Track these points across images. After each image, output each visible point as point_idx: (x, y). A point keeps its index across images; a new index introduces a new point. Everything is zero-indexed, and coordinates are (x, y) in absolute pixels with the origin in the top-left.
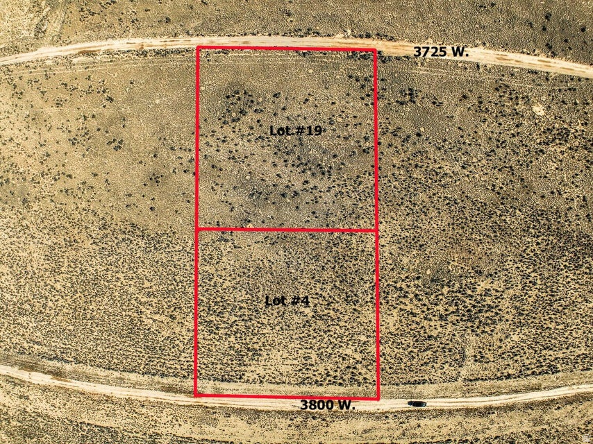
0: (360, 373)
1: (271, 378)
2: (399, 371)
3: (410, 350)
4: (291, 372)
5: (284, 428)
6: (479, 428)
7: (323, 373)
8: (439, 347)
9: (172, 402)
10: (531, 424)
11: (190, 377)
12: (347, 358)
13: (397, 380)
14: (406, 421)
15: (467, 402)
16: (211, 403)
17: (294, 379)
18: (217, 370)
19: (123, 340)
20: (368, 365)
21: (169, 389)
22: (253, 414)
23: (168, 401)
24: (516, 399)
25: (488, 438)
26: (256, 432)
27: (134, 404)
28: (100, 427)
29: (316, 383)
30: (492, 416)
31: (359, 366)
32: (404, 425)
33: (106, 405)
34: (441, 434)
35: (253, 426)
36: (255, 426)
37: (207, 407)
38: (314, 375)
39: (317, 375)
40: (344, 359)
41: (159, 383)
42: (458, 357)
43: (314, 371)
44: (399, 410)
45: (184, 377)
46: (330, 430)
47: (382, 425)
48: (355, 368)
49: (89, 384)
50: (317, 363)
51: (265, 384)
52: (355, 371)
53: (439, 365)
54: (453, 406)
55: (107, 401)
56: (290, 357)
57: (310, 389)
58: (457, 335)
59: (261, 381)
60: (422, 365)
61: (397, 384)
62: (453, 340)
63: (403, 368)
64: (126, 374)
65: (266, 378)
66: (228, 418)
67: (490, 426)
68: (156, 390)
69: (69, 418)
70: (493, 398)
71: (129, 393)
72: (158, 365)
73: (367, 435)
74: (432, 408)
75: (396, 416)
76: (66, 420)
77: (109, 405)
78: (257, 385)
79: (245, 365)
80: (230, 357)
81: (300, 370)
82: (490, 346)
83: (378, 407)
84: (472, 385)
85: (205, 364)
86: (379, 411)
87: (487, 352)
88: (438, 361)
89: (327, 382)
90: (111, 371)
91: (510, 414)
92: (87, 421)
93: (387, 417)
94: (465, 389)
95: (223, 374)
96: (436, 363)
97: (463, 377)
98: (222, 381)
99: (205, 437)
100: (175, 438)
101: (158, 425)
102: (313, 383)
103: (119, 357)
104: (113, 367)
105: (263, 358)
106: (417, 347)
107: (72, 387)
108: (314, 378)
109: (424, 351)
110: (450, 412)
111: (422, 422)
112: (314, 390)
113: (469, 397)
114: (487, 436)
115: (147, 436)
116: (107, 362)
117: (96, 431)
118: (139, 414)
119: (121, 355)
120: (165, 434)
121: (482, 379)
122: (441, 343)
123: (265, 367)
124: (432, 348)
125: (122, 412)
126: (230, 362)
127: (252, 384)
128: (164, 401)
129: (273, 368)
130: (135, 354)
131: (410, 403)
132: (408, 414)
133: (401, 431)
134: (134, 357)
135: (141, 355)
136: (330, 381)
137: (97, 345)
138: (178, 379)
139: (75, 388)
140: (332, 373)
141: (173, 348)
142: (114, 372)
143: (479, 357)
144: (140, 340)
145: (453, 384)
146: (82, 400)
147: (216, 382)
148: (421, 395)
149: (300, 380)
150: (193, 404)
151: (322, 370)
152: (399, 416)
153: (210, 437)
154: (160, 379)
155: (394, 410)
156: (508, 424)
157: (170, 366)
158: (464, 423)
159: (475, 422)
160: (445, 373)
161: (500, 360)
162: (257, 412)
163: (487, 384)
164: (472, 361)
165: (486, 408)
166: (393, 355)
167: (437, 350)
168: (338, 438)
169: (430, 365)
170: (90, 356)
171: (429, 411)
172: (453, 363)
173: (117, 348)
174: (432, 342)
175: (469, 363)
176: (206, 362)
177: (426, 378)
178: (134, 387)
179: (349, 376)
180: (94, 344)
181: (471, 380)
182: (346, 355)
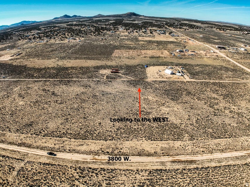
0: (78, 173)
1: (132, 173)
2: (55, 172)
3: (45, 182)
4: (120, 176)
5: (125, 148)
6: (28, 139)
7: (100, 175)
8: (29, 180)
9: (187, 156)
10: (6, 135)
11: (181, 170)
12: (83, 182)
13: (58, 167)
14: (60, 147)
15: (28, 151)
16: (166, 158)
17: (117, 172)
18: (165, 175)
19: (227, 183)
20: (72, 177)
21: (191, 162)
22: (142, 154)
23: (190, 156)
24: (6, 146)
25: (27, 134)
26: (139, 146)
27: (208, 152)
28: (221, 138)
29: (105, 170)
30: (20, 142)
31: (78, 177)
32: (62, 145)
33: (222, 148)
34: (46, 139)
35: (141, 148)
36: (140, 149)
37: (168, 155)
38: (105, 174)
39: (103, 174)
40: (86, 182)
41: (198, 164)
42: (22, 172)
43: (105, 176)
44: (62, 153)
45: (184, 169)
46: (101, 147)
47: (73, 147)
48: (80, 176)
49: (236, 156)
50: (103, 181)
51: (135, 170)
52: (80, 175)
53: (33, 171)
54: (35, 150)
55: (223, 150)
56: (120, 185)
57: (109, 167)
58: (17, 184)
59: (138, 171)
60: (42, 172)
61: (59, 165)
62: (20, 181)
63: (52, 173)
64: (218, 165)
65: (135, 173)
66: (155, 151)
67: (23, 138)
68: (199, 161)
69: (237, 138)
70: (15, 149)
71: (212, 156)
72: (202, 174)
73: (82, 143)
74: (45, 151)
75: (65, 150)
76: (238, 137)
77: (220, 148)
78: (140, 169)
79: (148, 179)
80: (159, 183)
81: (113, 177)
82: (4, 173)
83: (72, 155)
84: (22, 157)
85: (174, 178)
86: (73, 153)
87: (7, 170)
88: (33, 173)
89: (98, 170)
90: (227, 165)
91: (12, 141)
92: (228, 139)
93: (69, 150)
94: (26, 157)
95: (161, 174)
96: (34, 172)
97: (24, 162)
98: (161, 170)
99: (166, 142)
100: (182, 140)
101: (192, 144)
102: (106, 170)
103: (226, 173)
104: (227, 167)
105: (137, 184)
106: (41, 182)
107: (243, 152)
108: (105, 172)
109: (37, 180)
110: (37, 148)
111: (53, 146)
112: (106, 166)
113: (25, 153)
114: (27, 135)
115: (196, 139)
116: (231, 169)
117: (221, 136)
118: (204, 147)
119: (225, 174)
120: (187, 141)
121: (15, 159)
122: (27, 181)
123: (136, 179)
124: (33, 180)
125: (212, 147)
126: (158, 181)
127: (143, 169)
128: (192, 156)
129: (131, 178)
130: (218, 177)
131: (55, 155)
132: (58, 150)
133: (64, 143)
134: (217, 175)
135: (213, 177)
136: (96, 171)
137: (240, 176)
138: (188, 168)
139: (241, 152)
140: (94, 175)
141: (196, 185)
142: (225, 164)
143: (12, 169)
144: (218, 185)
145: (30, 160)
146: (235, 147)
147: (165, 169)
148: (48, 158)
149: (114, 172)
150: (176, 156)
151: (100, 177)
152: (63, 150)
153: (164, 142)
154: (198, 166)
155: (65, 153)
156: (15, 138)
157: (195, 174)
158: (34, 142)
159: (28, 141)
160: (32, 166)
161: (3, 165)
162: (139, 155)
163: (14, 156)
164: (16, 168)
165: (21, 146)
166: (56, 181)
167: (31, 178)
168: (97, 143)
169: (37, 172)
170: (241, 169)
171: (48, 150)
172: (25, 170)
173: (229, 178)
174: (31, 183)
175: (18, 168)
176: (173, 179)
177: (42, 166)
178: (211, 160)
179: (84, 173)
180: (242, 176)
181: (21, 160)
182: (84, 184)
